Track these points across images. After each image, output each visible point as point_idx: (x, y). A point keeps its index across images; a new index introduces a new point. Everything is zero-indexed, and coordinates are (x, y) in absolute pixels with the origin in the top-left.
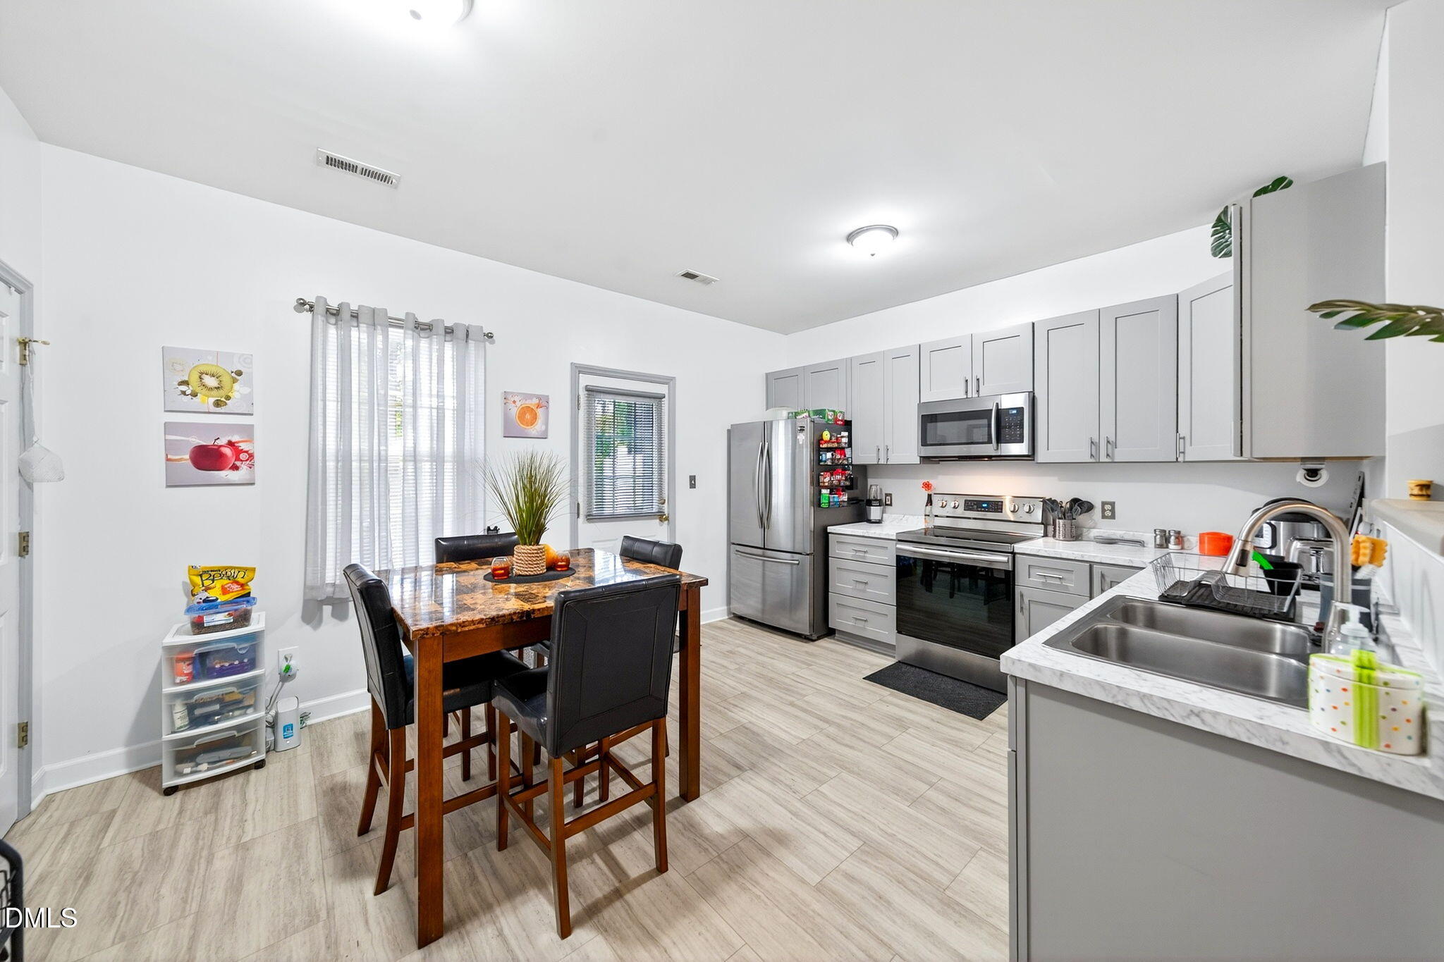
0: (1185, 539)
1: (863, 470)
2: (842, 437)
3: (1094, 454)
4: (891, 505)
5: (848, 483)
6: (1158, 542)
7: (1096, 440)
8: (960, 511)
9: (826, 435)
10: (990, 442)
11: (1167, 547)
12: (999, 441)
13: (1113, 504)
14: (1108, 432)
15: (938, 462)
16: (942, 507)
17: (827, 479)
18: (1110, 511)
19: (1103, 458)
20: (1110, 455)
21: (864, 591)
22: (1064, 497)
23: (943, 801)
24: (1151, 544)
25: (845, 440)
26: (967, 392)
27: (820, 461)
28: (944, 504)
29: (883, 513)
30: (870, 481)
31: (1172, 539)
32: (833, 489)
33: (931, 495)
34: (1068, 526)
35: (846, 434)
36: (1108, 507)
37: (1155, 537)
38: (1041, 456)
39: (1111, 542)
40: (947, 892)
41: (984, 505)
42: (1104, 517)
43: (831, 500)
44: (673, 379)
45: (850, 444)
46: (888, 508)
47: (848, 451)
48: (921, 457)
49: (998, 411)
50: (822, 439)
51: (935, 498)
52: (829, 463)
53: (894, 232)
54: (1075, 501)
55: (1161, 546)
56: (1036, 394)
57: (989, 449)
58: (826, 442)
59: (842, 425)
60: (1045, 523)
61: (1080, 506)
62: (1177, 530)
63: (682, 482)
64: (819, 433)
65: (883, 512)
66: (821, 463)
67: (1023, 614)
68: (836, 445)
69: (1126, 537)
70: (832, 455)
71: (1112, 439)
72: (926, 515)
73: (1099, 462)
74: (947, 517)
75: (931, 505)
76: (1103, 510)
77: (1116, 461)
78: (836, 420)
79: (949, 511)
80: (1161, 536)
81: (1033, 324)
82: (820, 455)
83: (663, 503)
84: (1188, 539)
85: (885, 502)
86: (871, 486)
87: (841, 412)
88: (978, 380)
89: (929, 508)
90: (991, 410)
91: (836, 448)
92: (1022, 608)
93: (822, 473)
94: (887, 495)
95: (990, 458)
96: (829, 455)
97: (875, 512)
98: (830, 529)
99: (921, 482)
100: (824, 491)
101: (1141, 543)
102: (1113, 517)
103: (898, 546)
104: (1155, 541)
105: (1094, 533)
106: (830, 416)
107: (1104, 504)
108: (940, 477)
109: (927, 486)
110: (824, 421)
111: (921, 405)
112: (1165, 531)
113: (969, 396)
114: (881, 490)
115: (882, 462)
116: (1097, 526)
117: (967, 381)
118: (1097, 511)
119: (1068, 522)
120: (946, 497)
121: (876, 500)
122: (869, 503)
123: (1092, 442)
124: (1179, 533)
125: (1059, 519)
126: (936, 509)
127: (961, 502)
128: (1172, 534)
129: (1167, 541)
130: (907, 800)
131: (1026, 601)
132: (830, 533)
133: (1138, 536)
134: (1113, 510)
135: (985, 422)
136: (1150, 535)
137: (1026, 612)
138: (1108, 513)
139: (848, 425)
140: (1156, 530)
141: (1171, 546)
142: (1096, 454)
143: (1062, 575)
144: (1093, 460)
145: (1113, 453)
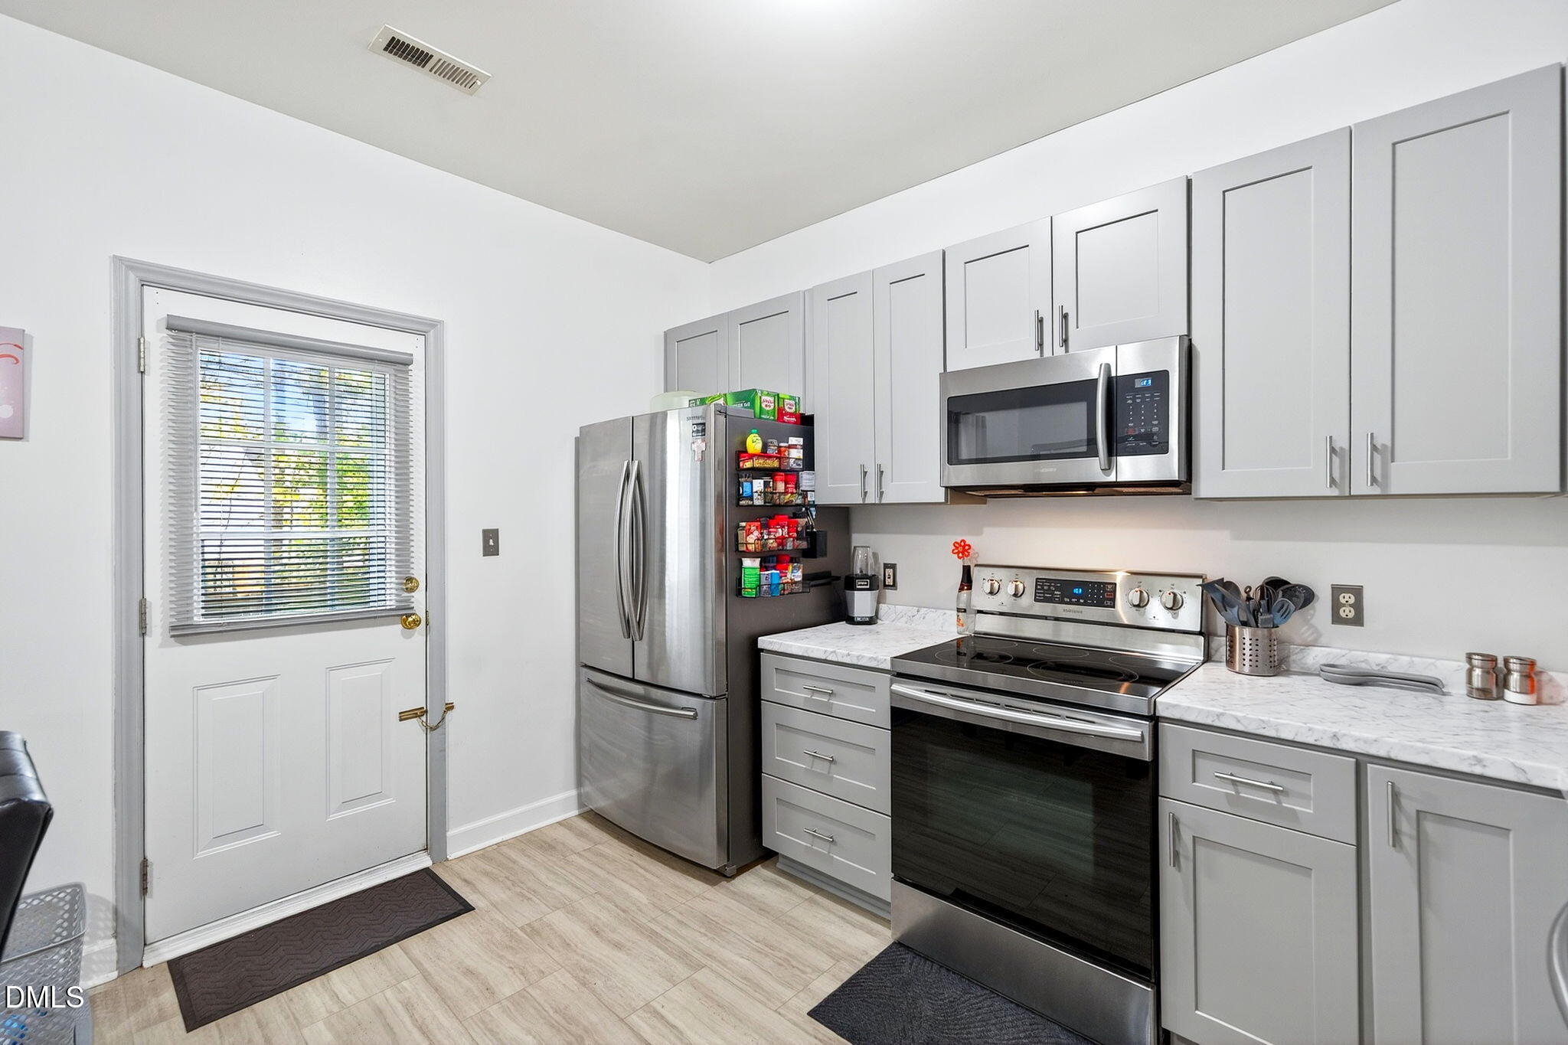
0: (1544, 678)
1: (842, 516)
2: (791, 447)
3: (1336, 476)
4: (894, 586)
5: (804, 545)
6: (1477, 682)
7: (1341, 443)
8: (1027, 602)
9: (754, 444)
10: (1092, 452)
11: (1501, 697)
12: (1112, 452)
13: (1357, 592)
14: (1372, 420)
15: (983, 500)
16: (991, 593)
17: (752, 539)
18: (1351, 607)
19: (1361, 485)
20: (1379, 479)
21: (829, 778)
22: (1249, 576)
24: (1457, 686)
25: (797, 454)
26: (1041, 345)
27: (739, 497)
28: (996, 585)
29: (878, 603)
30: (857, 539)
31: (1515, 678)
32: (770, 559)
33: (969, 567)
34: (1263, 643)
35: (799, 441)
36: (1348, 598)
37: (1470, 672)
38: (1207, 484)
39: (1359, 679)
41: (1076, 591)
42: (1337, 619)
43: (763, 581)
44: (434, 324)
45: (809, 463)
46: (889, 592)
47: (806, 480)
48: (946, 488)
49: (1111, 382)
50: (746, 452)
51: (976, 573)
52: (758, 501)
54: (1275, 584)
55: (1484, 694)
56: (1193, 342)
57: (1091, 469)
58: (751, 456)
59: (795, 423)
60: (1206, 633)
62: (1528, 657)
63: (463, 543)
64: (738, 439)
65: (879, 601)
66: (742, 503)
67: (1179, 870)
68: (775, 464)
69: (1396, 669)
70: (766, 484)
71: (1383, 439)
72: (959, 610)
73: (1351, 497)
74: (1001, 614)
75: (970, 588)
76: (1336, 606)
77: (1393, 492)
78: (781, 413)
79: (1003, 600)
80: (1486, 672)
81: (1189, 182)
82: (739, 484)
83: (412, 590)
84: (1551, 680)
85: (880, 582)
86: (855, 547)
87: (792, 398)
88: (1065, 317)
89: (965, 594)
90: (1096, 380)
91: (778, 470)
92: (1176, 854)
93: (744, 524)
94: (886, 566)
95: (1091, 488)
96: (758, 485)
97: (862, 602)
98: (764, 642)
99: (948, 541)
100: (747, 562)
101: (1432, 686)
102: (1358, 620)
103: (895, 687)
104: (1470, 681)
105: (1315, 657)
106: (768, 404)
107: (1337, 590)
108: (987, 530)
109: (962, 549)
110: (749, 413)
111: (945, 376)
112: (1494, 659)
113: (1047, 353)
114: (875, 555)
115: (871, 499)
116: (1320, 640)
117: (1041, 321)
118: (1322, 606)
119: (1261, 632)
120: (999, 574)
121: (864, 577)
122: (850, 583)
123: (1333, 450)
124: (1532, 664)
125: (1245, 624)
126: (979, 597)
127: (1029, 583)
128: (1513, 666)
129: (1503, 683)
131: (1187, 837)
132: (762, 650)
133: (1422, 668)
134: (1358, 606)
135: (1081, 408)
136: (1455, 664)
137: (1186, 864)
138: (1347, 612)
139: (806, 423)
140: (1470, 657)
141: (1509, 695)
142: (1340, 477)
143: (1282, 782)
144: (1335, 492)
145: (1386, 474)
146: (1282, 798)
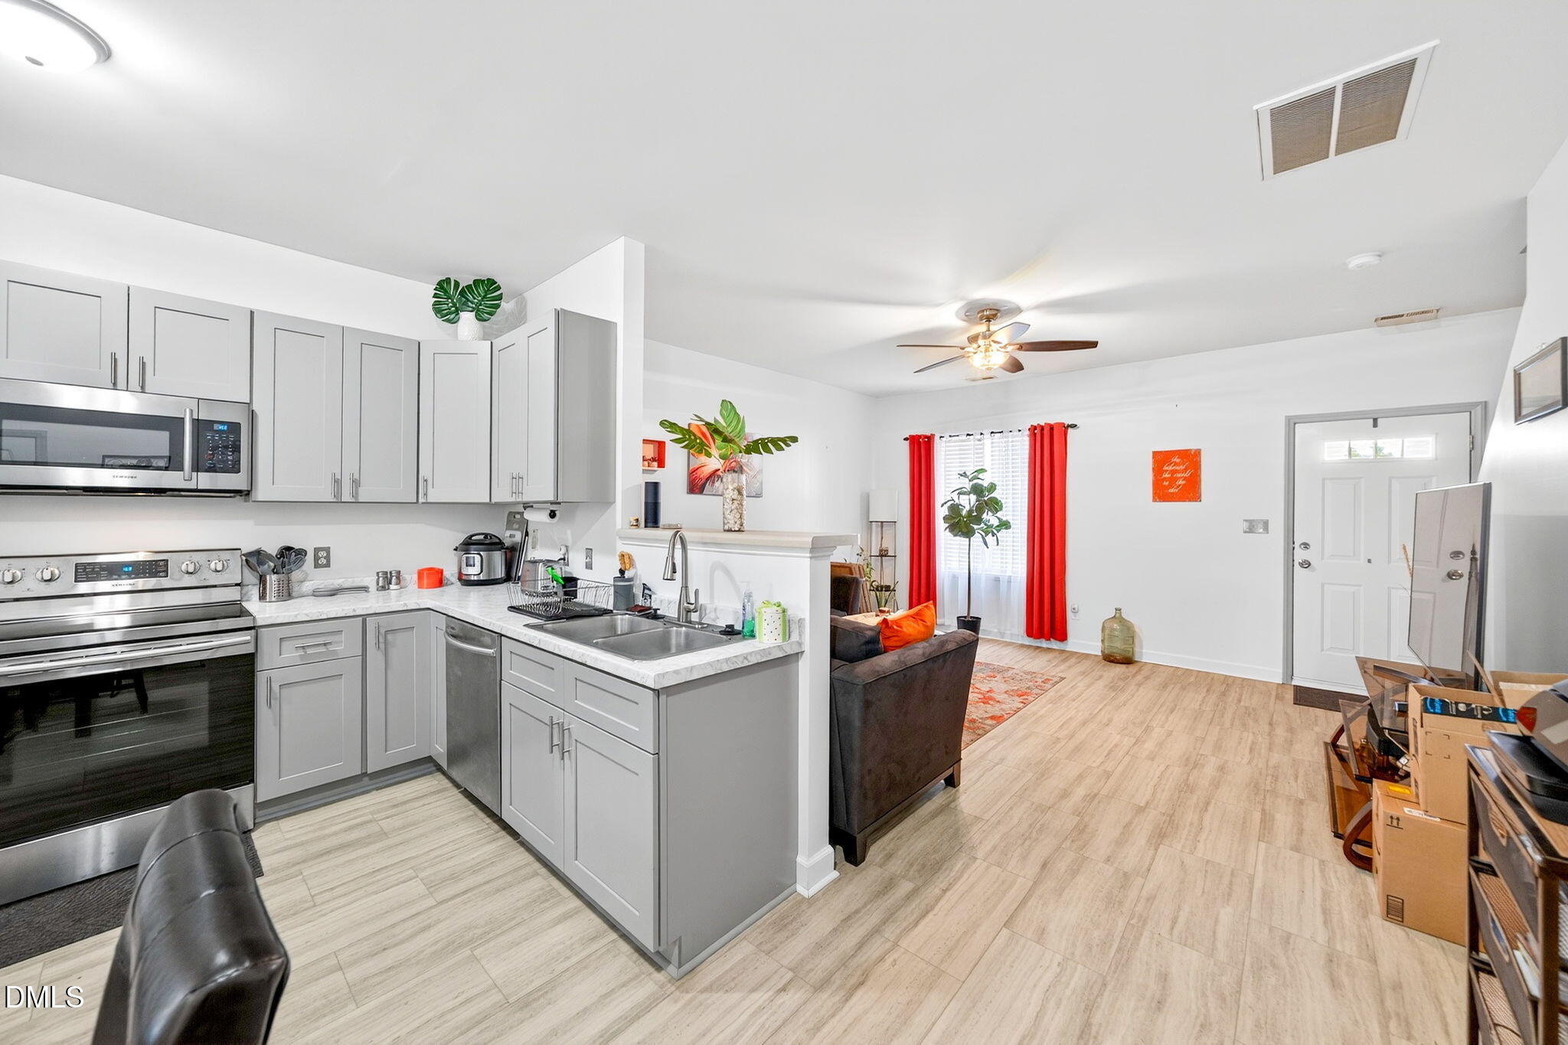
0: (405, 577)
3: (336, 492)
6: (381, 583)
7: (338, 476)
8: (64, 586)
10: (174, 467)
11: (389, 588)
12: (197, 467)
13: (327, 550)
14: (350, 468)
16: (10, 582)
18: (323, 559)
19: (346, 497)
20: (354, 494)
22: (272, 546)
23: (371, 966)
24: (373, 588)
26: (115, 380)
31: (394, 580)
34: (281, 583)
36: (322, 554)
37: (378, 581)
38: (262, 493)
39: (333, 593)
40: (511, 1000)
41: (125, 569)
42: (317, 566)
49: (196, 424)
53: (105, 52)
54: (286, 549)
55: (383, 588)
56: (255, 408)
57: (179, 480)
60: (241, 584)
61: (289, 556)
62: (398, 569)
67: (271, 707)
69: (346, 585)
71: (356, 476)
73: (341, 502)
74: (28, 599)
76: (316, 558)
77: (360, 501)
79: (29, 587)
80: (384, 579)
81: (250, 312)
84: (408, 577)
88: (143, 365)
92: (269, 700)
101: (365, 589)
102: (328, 565)
104: (378, 584)
105: (308, 587)
107: (317, 550)
112: (386, 572)
113: (121, 387)
116: (309, 577)
117: (115, 361)
118: (310, 558)
119: (280, 577)
120: (21, 564)
123: (335, 480)
124: (399, 572)
127: (66, 569)
128: (393, 574)
129: (388, 582)
130: (345, 1006)
133: (357, 582)
134: (328, 558)
136: (372, 577)
137: (275, 703)
138: (322, 561)
140: (378, 573)
141: (392, 587)
142: (338, 493)
143: (328, 639)
144: (335, 500)
145: (357, 493)
146: (328, 647)
